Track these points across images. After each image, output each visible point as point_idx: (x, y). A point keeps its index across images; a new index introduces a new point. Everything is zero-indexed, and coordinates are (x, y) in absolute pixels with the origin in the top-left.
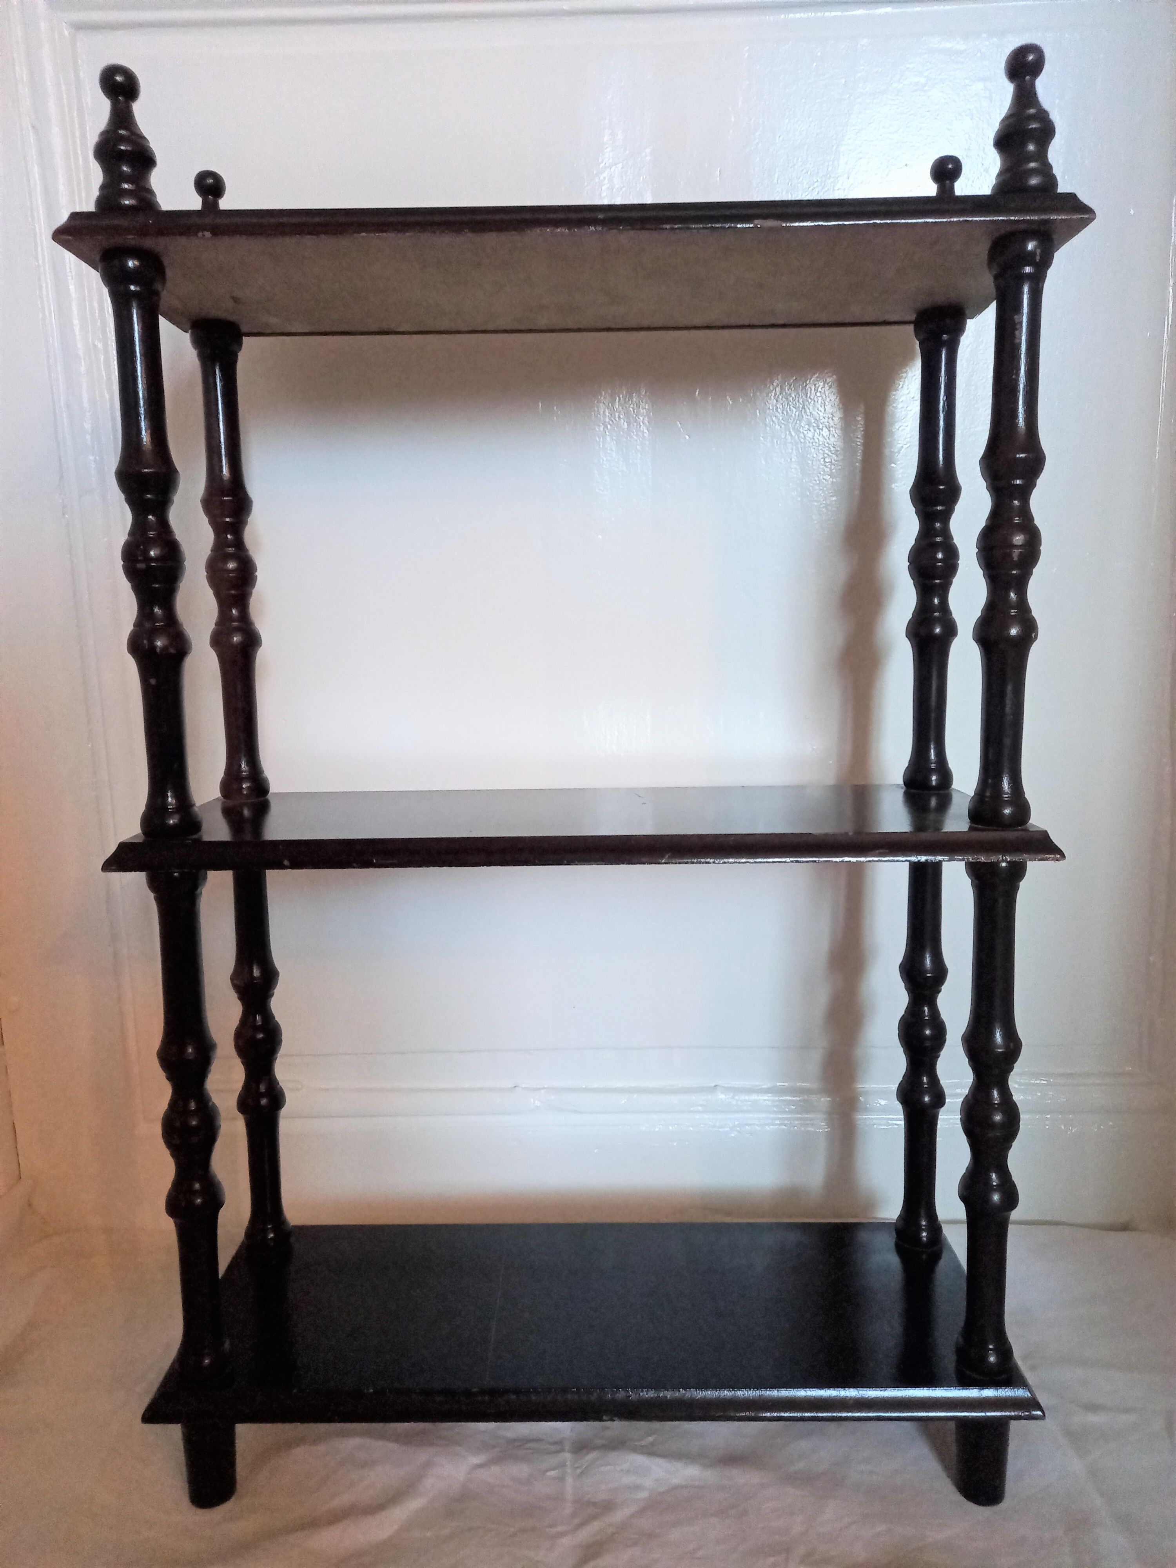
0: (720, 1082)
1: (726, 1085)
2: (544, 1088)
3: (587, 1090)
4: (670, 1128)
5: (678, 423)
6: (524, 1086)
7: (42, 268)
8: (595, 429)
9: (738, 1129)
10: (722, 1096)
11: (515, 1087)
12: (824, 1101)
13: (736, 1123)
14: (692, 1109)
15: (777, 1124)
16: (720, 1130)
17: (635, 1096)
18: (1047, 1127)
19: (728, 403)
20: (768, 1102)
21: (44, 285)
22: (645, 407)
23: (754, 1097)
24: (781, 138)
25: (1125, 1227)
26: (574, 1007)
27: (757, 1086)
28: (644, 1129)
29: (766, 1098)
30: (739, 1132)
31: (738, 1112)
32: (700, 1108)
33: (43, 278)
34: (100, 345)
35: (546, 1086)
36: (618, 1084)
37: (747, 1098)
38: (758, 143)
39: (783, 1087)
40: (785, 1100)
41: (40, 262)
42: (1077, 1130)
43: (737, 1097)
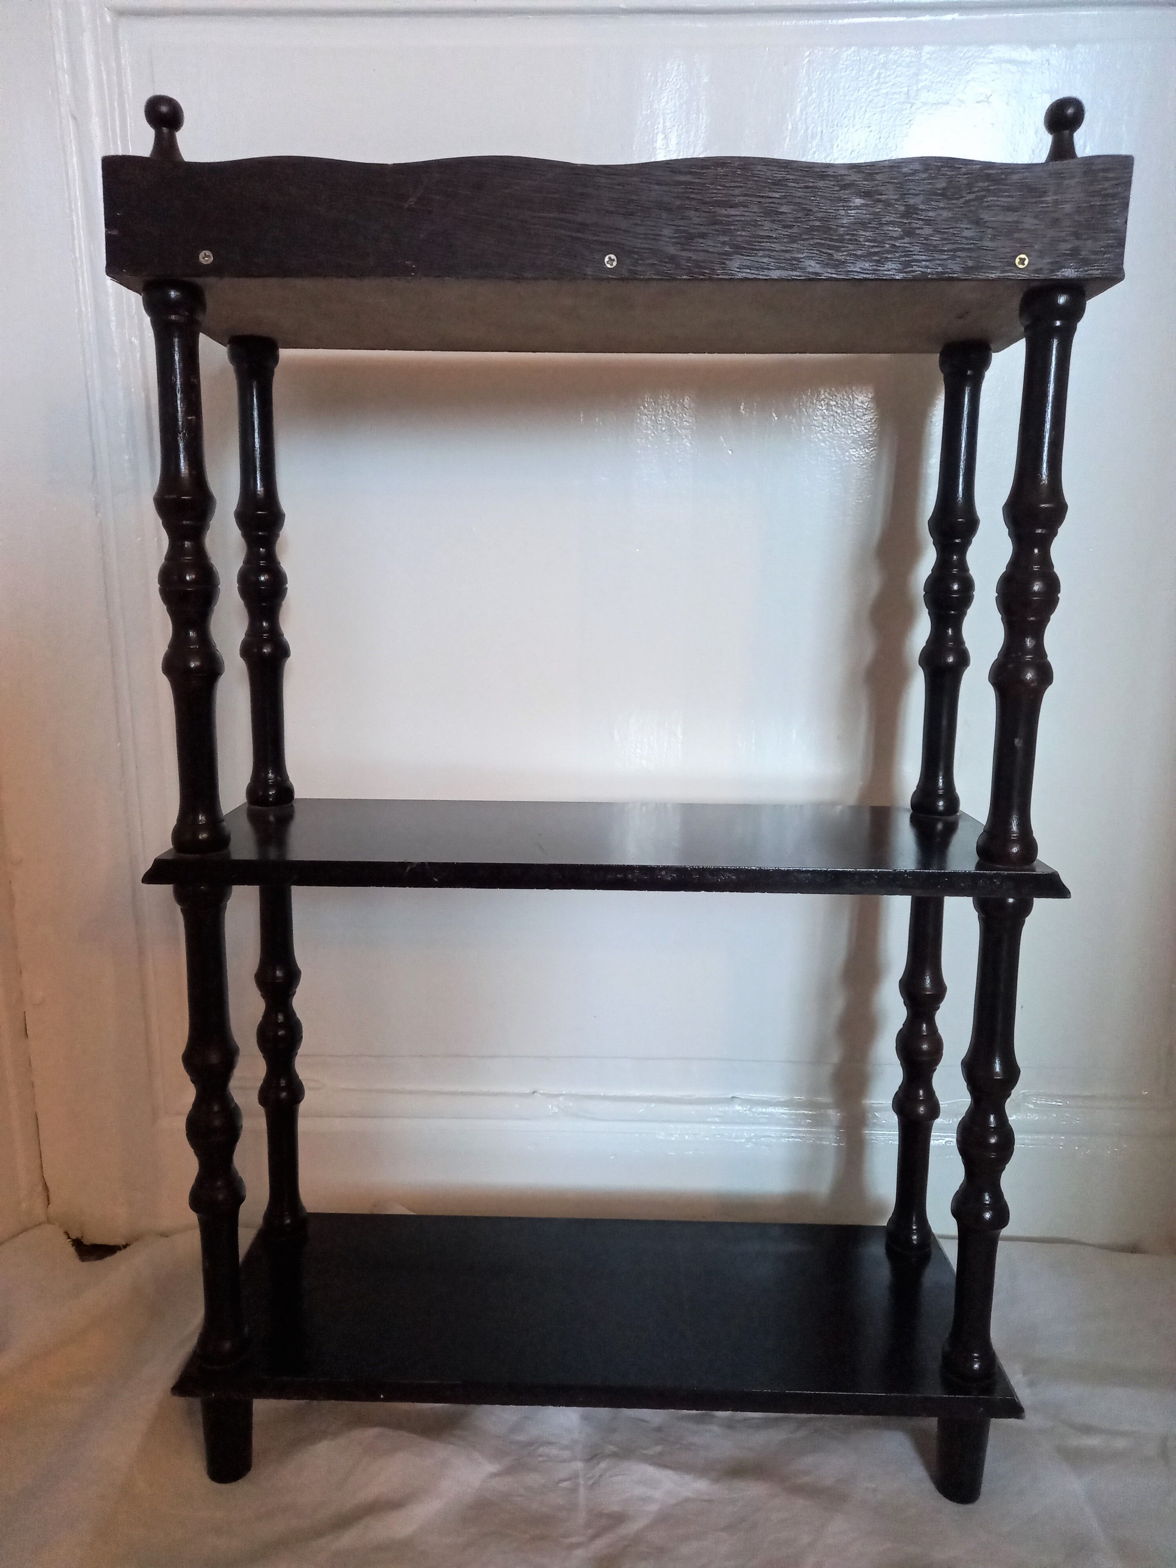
0: (737, 1094)
1: (743, 1097)
2: (561, 1095)
3: (605, 1098)
4: (687, 1137)
5: (721, 437)
6: (542, 1092)
7: (79, 261)
8: (637, 442)
9: (754, 1140)
10: (738, 1108)
11: (534, 1092)
12: (834, 1115)
13: (752, 1135)
14: (709, 1120)
15: (792, 1137)
16: (736, 1141)
17: (653, 1105)
18: (1061, 1148)
19: (773, 419)
20: (784, 1115)
21: (81, 280)
22: (688, 420)
23: (771, 1110)
24: (839, 147)
25: (1133, 1249)
26: (595, 1017)
27: (775, 1098)
28: (660, 1137)
29: (783, 1111)
30: (755, 1143)
31: (753, 1123)
32: (717, 1119)
33: (79, 272)
34: (136, 342)
35: (564, 1093)
36: (637, 1093)
37: (764, 1110)
38: (815, 152)
39: (800, 1100)
40: (800, 1114)
41: (78, 255)
42: (1090, 1151)
43: (754, 1110)
